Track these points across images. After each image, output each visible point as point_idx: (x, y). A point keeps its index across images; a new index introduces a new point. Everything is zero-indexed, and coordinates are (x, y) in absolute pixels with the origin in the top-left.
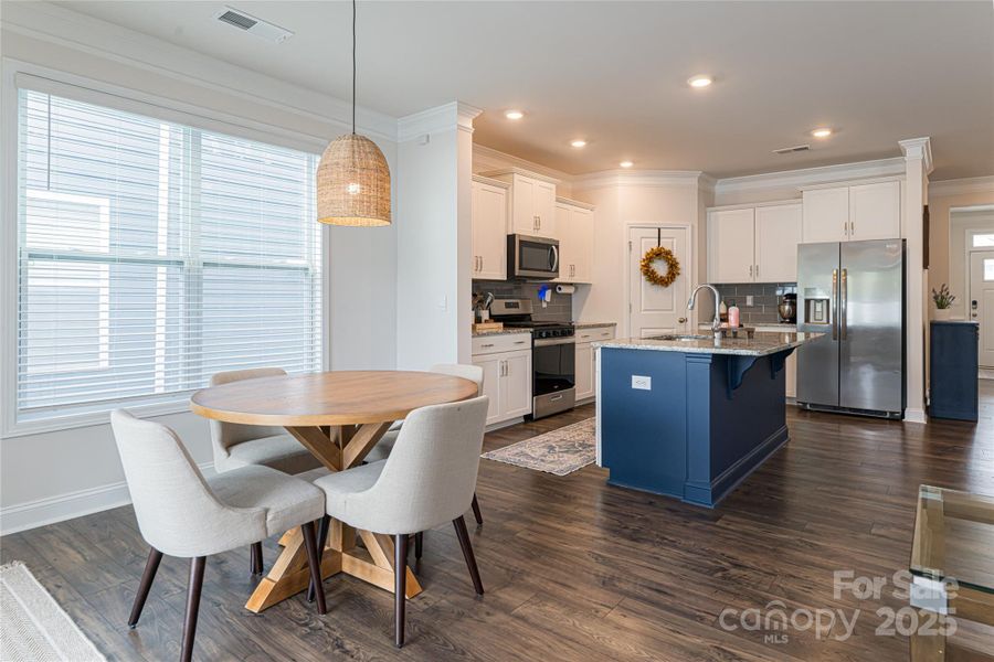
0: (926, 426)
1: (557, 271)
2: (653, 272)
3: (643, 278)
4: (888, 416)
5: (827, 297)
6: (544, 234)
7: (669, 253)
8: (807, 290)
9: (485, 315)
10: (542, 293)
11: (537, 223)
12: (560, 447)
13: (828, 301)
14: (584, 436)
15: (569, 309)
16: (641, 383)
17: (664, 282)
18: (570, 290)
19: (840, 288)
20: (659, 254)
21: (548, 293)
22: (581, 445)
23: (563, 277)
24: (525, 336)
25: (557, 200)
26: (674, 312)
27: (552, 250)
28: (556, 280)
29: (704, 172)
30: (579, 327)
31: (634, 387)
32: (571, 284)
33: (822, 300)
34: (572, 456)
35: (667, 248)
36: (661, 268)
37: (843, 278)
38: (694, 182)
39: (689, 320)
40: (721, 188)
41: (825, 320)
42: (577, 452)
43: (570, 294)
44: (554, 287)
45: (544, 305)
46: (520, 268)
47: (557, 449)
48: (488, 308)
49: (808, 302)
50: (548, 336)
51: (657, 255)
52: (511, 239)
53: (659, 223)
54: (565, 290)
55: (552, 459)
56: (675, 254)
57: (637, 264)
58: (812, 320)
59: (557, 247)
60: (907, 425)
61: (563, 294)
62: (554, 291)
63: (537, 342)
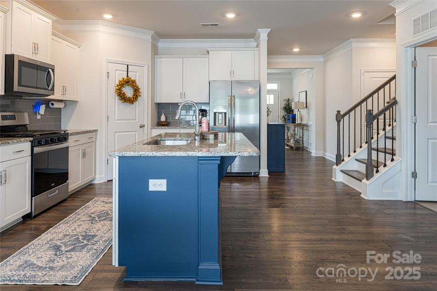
0: (269, 178)
1: (53, 89)
2: (124, 94)
3: (117, 97)
4: (253, 175)
5: (225, 111)
6: (42, 58)
7: (134, 82)
10: (36, 107)
11: (36, 48)
12: (66, 245)
13: (225, 113)
14: (85, 226)
15: (59, 120)
16: (158, 185)
17: (131, 101)
18: (61, 105)
19: (232, 106)
20: (128, 82)
21: (42, 109)
22: (84, 237)
23: (57, 95)
24: (24, 145)
25: (53, 34)
26: (137, 120)
27: (49, 72)
28: (50, 97)
29: (155, 33)
30: (72, 134)
31: (150, 189)
32: (62, 101)
33: (222, 113)
34: (81, 254)
35: (133, 78)
36: (129, 92)
37: (233, 101)
38: (150, 37)
39: (146, 126)
40: (162, 44)
41: (224, 124)
42: (83, 247)
43: (60, 109)
44: (47, 103)
45: (39, 117)
47: (63, 249)
49: (215, 114)
50: (47, 143)
51: (127, 83)
52: (9, 58)
53: (127, 61)
54: (57, 105)
55: (61, 263)
56: (138, 82)
57: (113, 88)
58: (217, 124)
59: (53, 70)
60: (260, 179)
61: (54, 108)
62: (47, 106)
63: (37, 150)
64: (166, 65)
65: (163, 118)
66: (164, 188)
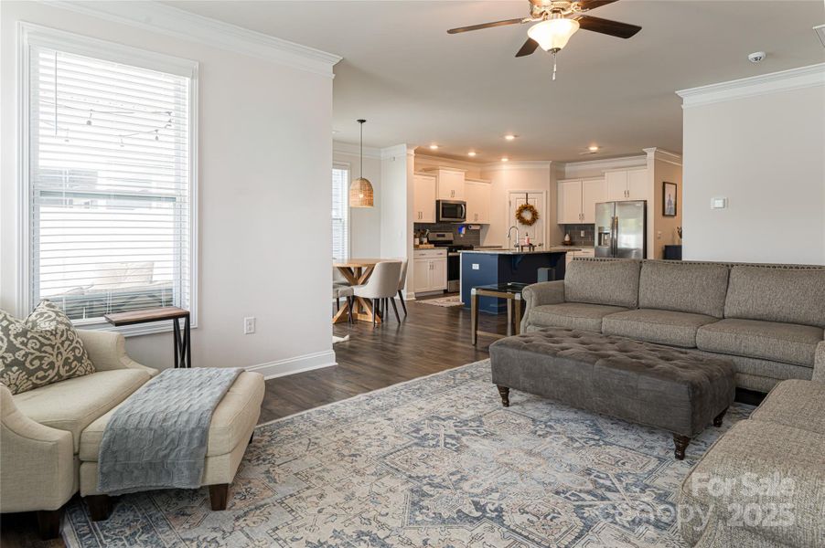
1: (465, 217)
2: (522, 218)
3: (517, 221)
5: (608, 232)
6: (457, 198)
7: (532, 207)
8: (600, 228)
9: (425, 240)
10: (460, 229)
11: (453, 193)
13: (610, 234)
15: (478, 238)
16: (476, 267)
17: (530, 223)
18: (478, 228)
19: (614, 227)
20: (527, 207)
21: (464, 229)
23: (468, 221)
24: (444, 251)
25: (466, 180)
26: (535, 240)
27: (461, 207)
29: (554, 161)
32: (476, 224)
35: (531, 204)
36: (527, 216)
37: (616, 222)
38: (548, 166)
41: (608, 244)
43: (477, 230)
44: (467, 226)
45: (462, 236)
46: (443, 217)
48: (427, 237)
49: (600, 234)
51: (525, 208)
52: (438, 202)
53: (527, 190)
54: (473, 228)
56: (536, 208)
57: (514, 214)
59: (464, 205)
61: (474, 230)
62: (466, 228)
63: (450, 254)
64: (569, 189)
65: (567, 238)
66: (478, 268)
